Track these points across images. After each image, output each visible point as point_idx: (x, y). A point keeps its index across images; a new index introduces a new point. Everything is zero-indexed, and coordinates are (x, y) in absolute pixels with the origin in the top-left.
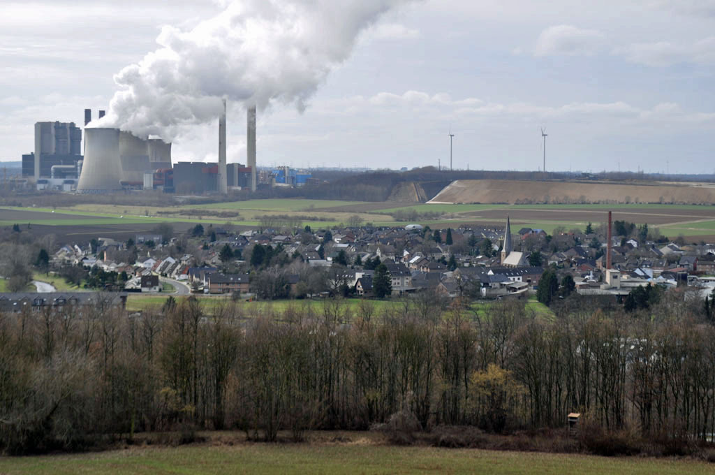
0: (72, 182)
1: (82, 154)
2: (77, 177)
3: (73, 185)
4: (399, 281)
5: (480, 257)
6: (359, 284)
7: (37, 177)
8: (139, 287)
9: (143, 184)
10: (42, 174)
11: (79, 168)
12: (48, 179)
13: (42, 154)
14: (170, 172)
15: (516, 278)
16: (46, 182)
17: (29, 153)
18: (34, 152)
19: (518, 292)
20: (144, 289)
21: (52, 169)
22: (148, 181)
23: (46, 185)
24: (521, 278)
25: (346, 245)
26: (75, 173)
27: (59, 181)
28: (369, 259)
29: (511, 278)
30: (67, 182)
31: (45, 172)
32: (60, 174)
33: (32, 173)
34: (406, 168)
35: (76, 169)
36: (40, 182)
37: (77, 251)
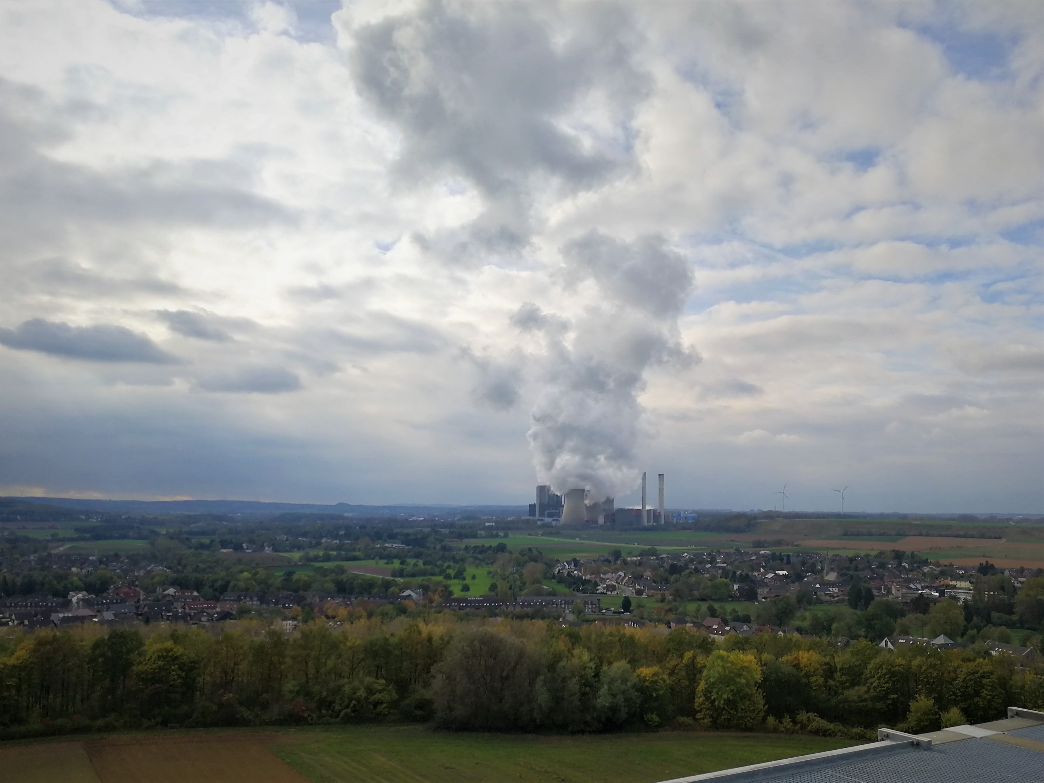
0: (557, 520)
1: (563, 504)
2: (560, 517)
3: (558, 522)
4: (762, 590)
5: (810, 574)
6: (737, 592)
7: (537, 517)
8: (605, 591)
9: (598, 521)
10: (540, 516)
11: (561, 512)
12: (543, 519)
13: (540, 504)
14: (614, 514)
15: (834, 589)
16: (542, 520)
17: (533, 503)
18: (536, 502)
19: (836, 599)
20: (609, 593)
21: (546, 512)
22: (601, 520)
23: (543, 522)
24: (837, 589)
25: (725, 565)
26: (559, 515)
27: (550, 520)
28: (741, 574)
29: (831, 589)
30: (554, 520)
31: (541, 514)
32: (550, 515)
33: (534, 515)
34: (753, 510)
35: (560, 512)
36: (539, 520)
37: (565, 566)
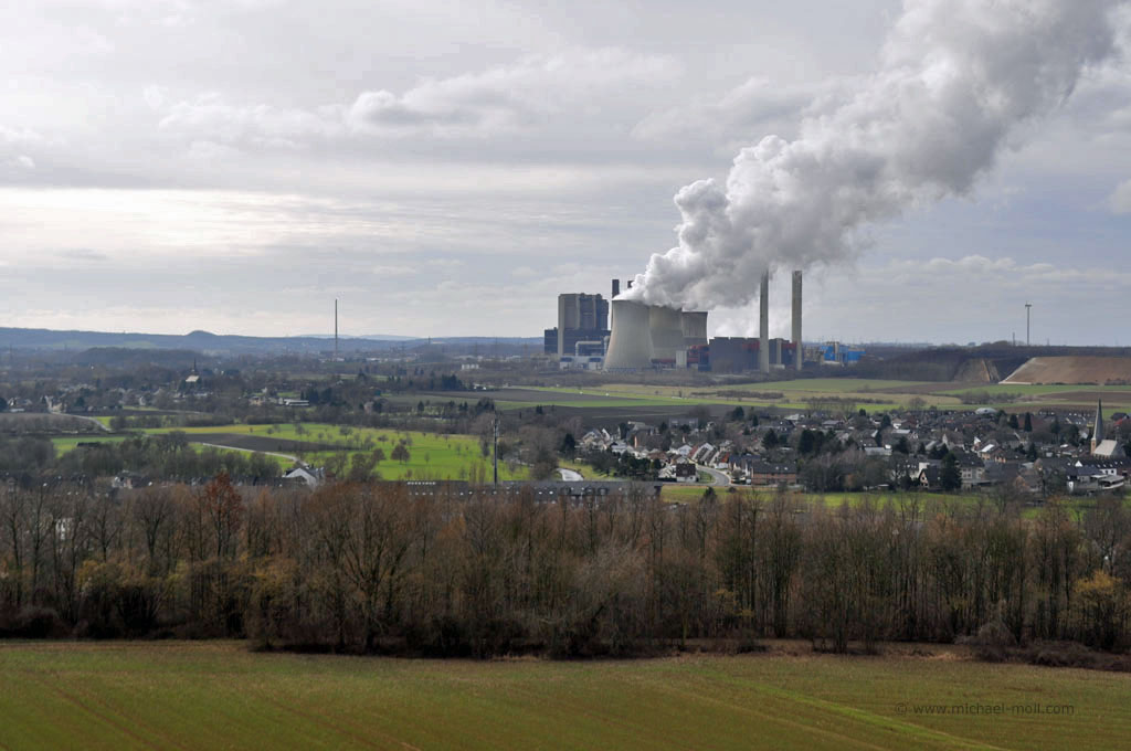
0: (599, 360)
1: (609, 329)
2: (603, 354)
3: (599, 363)
4: (970, 473)
5: (1065, 446)
6: (923, 475)
7: (560, 354)
8: (674, 476)
9: (675, 362)
10: (565, 351)
11: (605, 344)
12: (572, 357)
13: (566, 329)
14: (706, 348)
15: (1110, 471)
16: (569, 360)
17: (552, 328)
18: (557, 326)
19: (1112, 487)
20: (680, 479)
21: (577, 345)
22: (681, 359)
23: (570, 364)
24: (1115, 471)
25: (907, 432)
26: (602, 350)
27: (585, 359)
28: (934, 448)
29: (1104, 471)
30: (592, 360)
31: (569, 349)
32: (585, 351)
33: (555, 350)
34: (973, 344)
35: (603, 345)
36: (563, 360)
37: (605, 436)
